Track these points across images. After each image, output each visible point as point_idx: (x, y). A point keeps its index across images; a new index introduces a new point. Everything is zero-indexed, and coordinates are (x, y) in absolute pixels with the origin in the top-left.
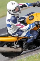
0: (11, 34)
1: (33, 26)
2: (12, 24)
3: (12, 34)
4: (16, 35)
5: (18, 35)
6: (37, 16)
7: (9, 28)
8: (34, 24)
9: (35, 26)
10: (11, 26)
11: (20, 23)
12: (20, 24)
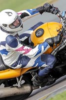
0: (9, 65)
1: (45, 48)
2: (9, 49)
3: (12, 66)
4: (18, 66)
5: (21, 65)
6: (49, 29)
7: (4, 57)
8: (46, 44)
9: (49, 47)
10: (8, 52)
11: (22, 45)
12: (23, 47)
